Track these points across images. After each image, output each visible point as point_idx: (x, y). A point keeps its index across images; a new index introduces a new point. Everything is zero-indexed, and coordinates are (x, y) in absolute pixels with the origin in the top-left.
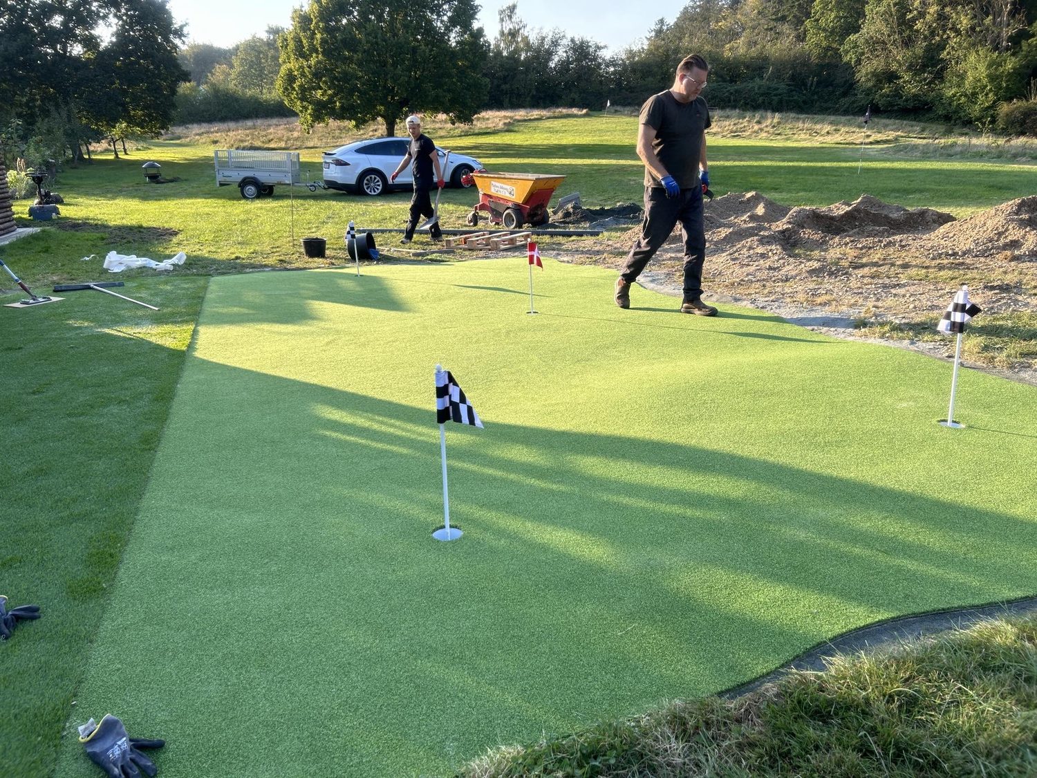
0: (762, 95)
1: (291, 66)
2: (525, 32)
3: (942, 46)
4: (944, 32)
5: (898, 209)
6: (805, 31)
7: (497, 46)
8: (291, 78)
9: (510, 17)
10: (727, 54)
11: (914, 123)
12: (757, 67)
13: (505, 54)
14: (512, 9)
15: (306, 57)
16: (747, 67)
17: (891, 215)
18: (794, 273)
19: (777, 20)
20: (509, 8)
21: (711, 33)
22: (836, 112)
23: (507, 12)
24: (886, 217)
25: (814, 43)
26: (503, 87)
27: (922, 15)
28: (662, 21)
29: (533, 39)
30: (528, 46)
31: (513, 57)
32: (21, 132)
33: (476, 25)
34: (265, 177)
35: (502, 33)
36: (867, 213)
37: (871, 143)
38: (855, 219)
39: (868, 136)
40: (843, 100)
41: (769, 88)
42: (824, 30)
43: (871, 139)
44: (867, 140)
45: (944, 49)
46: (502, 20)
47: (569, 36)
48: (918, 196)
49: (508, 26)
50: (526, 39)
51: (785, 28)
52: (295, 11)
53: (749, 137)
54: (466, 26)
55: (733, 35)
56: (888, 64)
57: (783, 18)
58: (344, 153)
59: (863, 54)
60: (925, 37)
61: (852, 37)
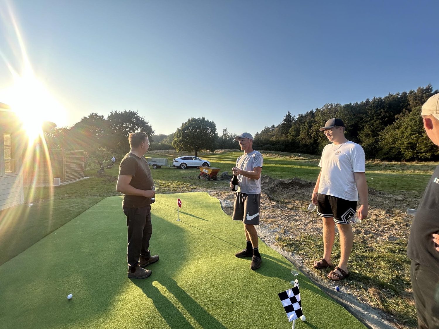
0: (279, 148)
1: (175, 139)
2: (228, 134)
3: (317, 139)
4: (318, 137)
5: (304, 181)
6: (288, 136)
7: (222, 137)
8: (175, 142)
9: (225, 131)
10: (271, 140)
11: (313, 155)
12: (278, 142)
13: (224, 138)
14: (226, 129)
15: (179, 138)
16: (276, 142)
17: (302, 183)
18: (268, 206)
19: (282, 133)
20: (225, 129)
21: (268, 135)
22: (295, 152)
23: (225, 130)
24: (301, 183)
25: (290, 138)
26: (223, 145)
27: (312, 133)
28: (258, 133)
29: (230, 135)
30: (229, 137)
31: (225, 139)
32: (112, 152)
33: (216, 132)
34: (158, 164)
35: (223, 134)
36: (296, 182)
37: (303, 160)
38: (292, 184)
39: (302, 158)
40: (297, 150)
41: (280, 147)
42: (292, 136)
43: (303, 159)
44: (302, 159)
45: (318, 140)
46: (223, 132)
47: (237, 135)
48: (312, 175)
49: (225, 133)
50: (228, 135)
51: (284, 135)
52: (178, 129)
53: (275, 157)
54: (214, 133)
55: (273, 136)
56: (306, 143)
57: (283, 133)
58: (177, 159)
59: (300, 141)
60: (314, 138)
61: (298, 137)
